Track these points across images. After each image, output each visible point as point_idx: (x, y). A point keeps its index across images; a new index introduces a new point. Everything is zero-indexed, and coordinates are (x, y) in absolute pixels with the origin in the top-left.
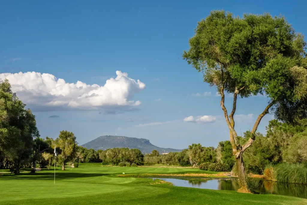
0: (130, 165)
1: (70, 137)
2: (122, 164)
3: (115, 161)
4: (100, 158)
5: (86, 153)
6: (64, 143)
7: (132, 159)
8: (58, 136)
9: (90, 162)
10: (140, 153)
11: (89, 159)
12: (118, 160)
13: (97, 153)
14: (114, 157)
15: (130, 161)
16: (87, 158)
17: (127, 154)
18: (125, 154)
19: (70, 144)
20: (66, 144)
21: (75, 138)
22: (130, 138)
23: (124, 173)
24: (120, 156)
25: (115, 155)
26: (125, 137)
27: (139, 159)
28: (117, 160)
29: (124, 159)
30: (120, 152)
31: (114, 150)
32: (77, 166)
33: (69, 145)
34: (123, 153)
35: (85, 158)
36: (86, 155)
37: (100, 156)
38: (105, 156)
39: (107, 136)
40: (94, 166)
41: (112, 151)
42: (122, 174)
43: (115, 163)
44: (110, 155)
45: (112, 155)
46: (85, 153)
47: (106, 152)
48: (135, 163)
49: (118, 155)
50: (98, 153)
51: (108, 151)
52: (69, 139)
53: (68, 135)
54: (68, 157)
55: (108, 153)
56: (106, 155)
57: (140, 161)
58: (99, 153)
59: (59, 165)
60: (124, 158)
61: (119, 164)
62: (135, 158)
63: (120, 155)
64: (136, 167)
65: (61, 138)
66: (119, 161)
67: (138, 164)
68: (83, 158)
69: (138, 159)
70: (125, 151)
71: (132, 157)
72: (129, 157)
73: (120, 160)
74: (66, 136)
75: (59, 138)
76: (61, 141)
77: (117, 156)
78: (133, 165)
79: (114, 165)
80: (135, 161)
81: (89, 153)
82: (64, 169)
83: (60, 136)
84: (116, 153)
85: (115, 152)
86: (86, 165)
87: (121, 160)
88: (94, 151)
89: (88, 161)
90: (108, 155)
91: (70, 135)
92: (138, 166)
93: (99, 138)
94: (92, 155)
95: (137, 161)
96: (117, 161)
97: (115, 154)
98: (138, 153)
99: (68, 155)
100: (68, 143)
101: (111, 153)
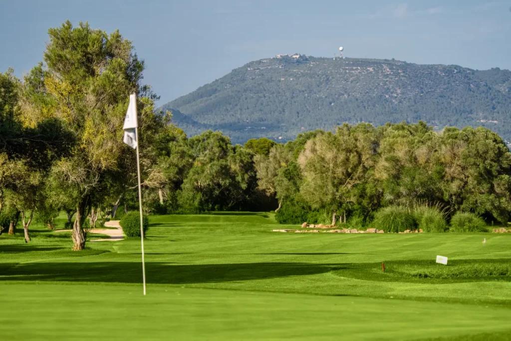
0: (443, 222)
1: (108, 59)
2: (396, 216)
3: (353, 199)
4: (262, 185)
5: (183, 154)
6: (77, 93)
7: (454, 187)
8: (42, 58)
9: (202, 208)
10: (500, 153)
11: (198, 189)
12: (371, 198)
13: (246, 159)
14: (349, 175)
15: (442, 200)
16: (186, 185)
17: (422, 160)
18: (414, 159)
19: (110, 103)
20: (91, 98)
21: (138, 67)
22: (424, 67)
23: (442, 260)
24: (382, 171)
25: (355, 167)
26: (391, 63)
27: (498, 190)
28: (362, 195)
29: (403, 190)
30: (383, 145)
31: (345, 140)
32: (133, 233)
33: (109, 109)
34: (401, 153)
35: (176, 185)
36: (181, 171)
37: (261, 173)
38: (293, 175)
39: (286, 60)
40: (233, 232)
41: (334, 142)
42: (433, 263)
43: (349, 214)
44: (320, 167)
45: (336, 165)
46: (174, 159)
47: (296, 147)
48: (472, 211)
49: (368, 163)
50: (252, 156)
51: (309, 143)
52: (102, 70)
53: (96, 48)
54: (104, 174)
55: (308, 153)
56: (296, 167)
57: (503, 200)
58: (257, 158)
59: (40, 227)
60: (406, 180)
61: (379, 215)
62: (471, 182)
63: (382, 163)
64: (477, 235)
65: (60, 66)
66: (377, 202)
67: (489, 219)
68: (163, 185)
69: (491, 190)
70: (411, 143)
71: (453, 179)
72: (435, 177)
73: (380, 195)
74: (86, 54)
75: (46, 68)
76: (58, 82)
77: (365, 169)
78: (461, 224)
79: (346, 227)
80: (472, 199)
81: (201, 157)
82: (83, 245)
83: (48, 57)
84: (360, 155)
85: (349, 151)
86: (187, 226)
87: (388, 197)
88: (224, 148)
89: (196, 203)
90: (311, 165)
91: (107, 52)
92: (489, 228)
93: (238, 75)
94: (216, 166)
95: (485, 201)
96: (365, 202)
97: (353, 158)
98: (491, 154)
99: (104, 164)
100: (98, 94)
101: (329, 156)
